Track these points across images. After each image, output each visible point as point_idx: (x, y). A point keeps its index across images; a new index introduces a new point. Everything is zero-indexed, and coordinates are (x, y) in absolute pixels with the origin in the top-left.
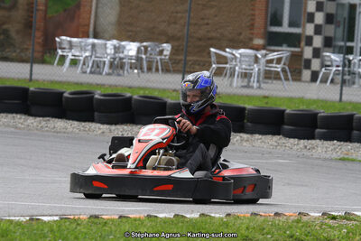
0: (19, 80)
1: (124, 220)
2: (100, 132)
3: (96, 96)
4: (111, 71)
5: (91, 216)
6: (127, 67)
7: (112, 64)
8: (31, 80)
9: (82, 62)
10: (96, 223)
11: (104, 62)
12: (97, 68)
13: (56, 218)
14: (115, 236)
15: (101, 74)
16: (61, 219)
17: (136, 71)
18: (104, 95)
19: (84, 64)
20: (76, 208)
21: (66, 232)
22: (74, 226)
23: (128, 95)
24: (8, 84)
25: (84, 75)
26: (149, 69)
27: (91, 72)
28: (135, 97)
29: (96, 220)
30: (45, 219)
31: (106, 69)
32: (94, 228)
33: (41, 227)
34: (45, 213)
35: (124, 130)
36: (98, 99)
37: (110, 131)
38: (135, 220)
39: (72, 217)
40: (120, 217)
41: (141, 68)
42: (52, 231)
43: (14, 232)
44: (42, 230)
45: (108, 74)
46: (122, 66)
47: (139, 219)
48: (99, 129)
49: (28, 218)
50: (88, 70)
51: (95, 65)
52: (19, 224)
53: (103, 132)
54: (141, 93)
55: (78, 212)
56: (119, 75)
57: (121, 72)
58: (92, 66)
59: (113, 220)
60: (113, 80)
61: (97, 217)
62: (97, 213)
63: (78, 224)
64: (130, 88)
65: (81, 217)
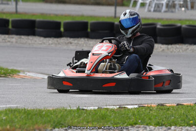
0: (108, 17)
1: (180, 106)
2: (161, 49)
3: (158, 26)
4: (167, 10)
5: (158, 105)
6: (177, 7)
7: (167, 5)
8: (115, 17)
9: (148, 5)
10: (162, 109)
11: (162, 4)
12: (158, 8)
13: (136, 106)
14: (175, 117)
15: (160, 11)
16: (140, 107)
17: (183, 9)
18: (163, 26)
19: (149, 5)
20: (149, 100)
21: (143, 116)
22: (148, 111)
23: (179, 25)
24: (101, 20)
25: (150, 13)
26: (192, 7)
27: (154, 11)
28: (184, 26)
29: (162, 107)
30: (129, 107)
31: (164, 8)
32: (161, 112)
33: (127, 112)
34: (129, 103)
35: (177, 48)
36: (159, 29)
37: (168, 49)
38: (188, 106)
39: (146, 105)
40: (178, 105)
41: (186, 7)
42: (134, 115)
43: (110, 116)
44: (128, 114)
45: (165, 12)
46: (174, 6)
47: (190, 106)
48: (161, 48)
49: (118, 107)
50: (152, 10)
51: (157, 6)
52: (113, 111)
53: (163, 50)
54: (188, 23)
55: (150, 102)
56: (172, 12)
57: (174, 10)
58: (155, 7)
59: (173, 107)
60: (169, 15)
61: (162, 105)
62: (162, 103)
63: (150, 110)
64: (180, 20)
65: (152, 105)
